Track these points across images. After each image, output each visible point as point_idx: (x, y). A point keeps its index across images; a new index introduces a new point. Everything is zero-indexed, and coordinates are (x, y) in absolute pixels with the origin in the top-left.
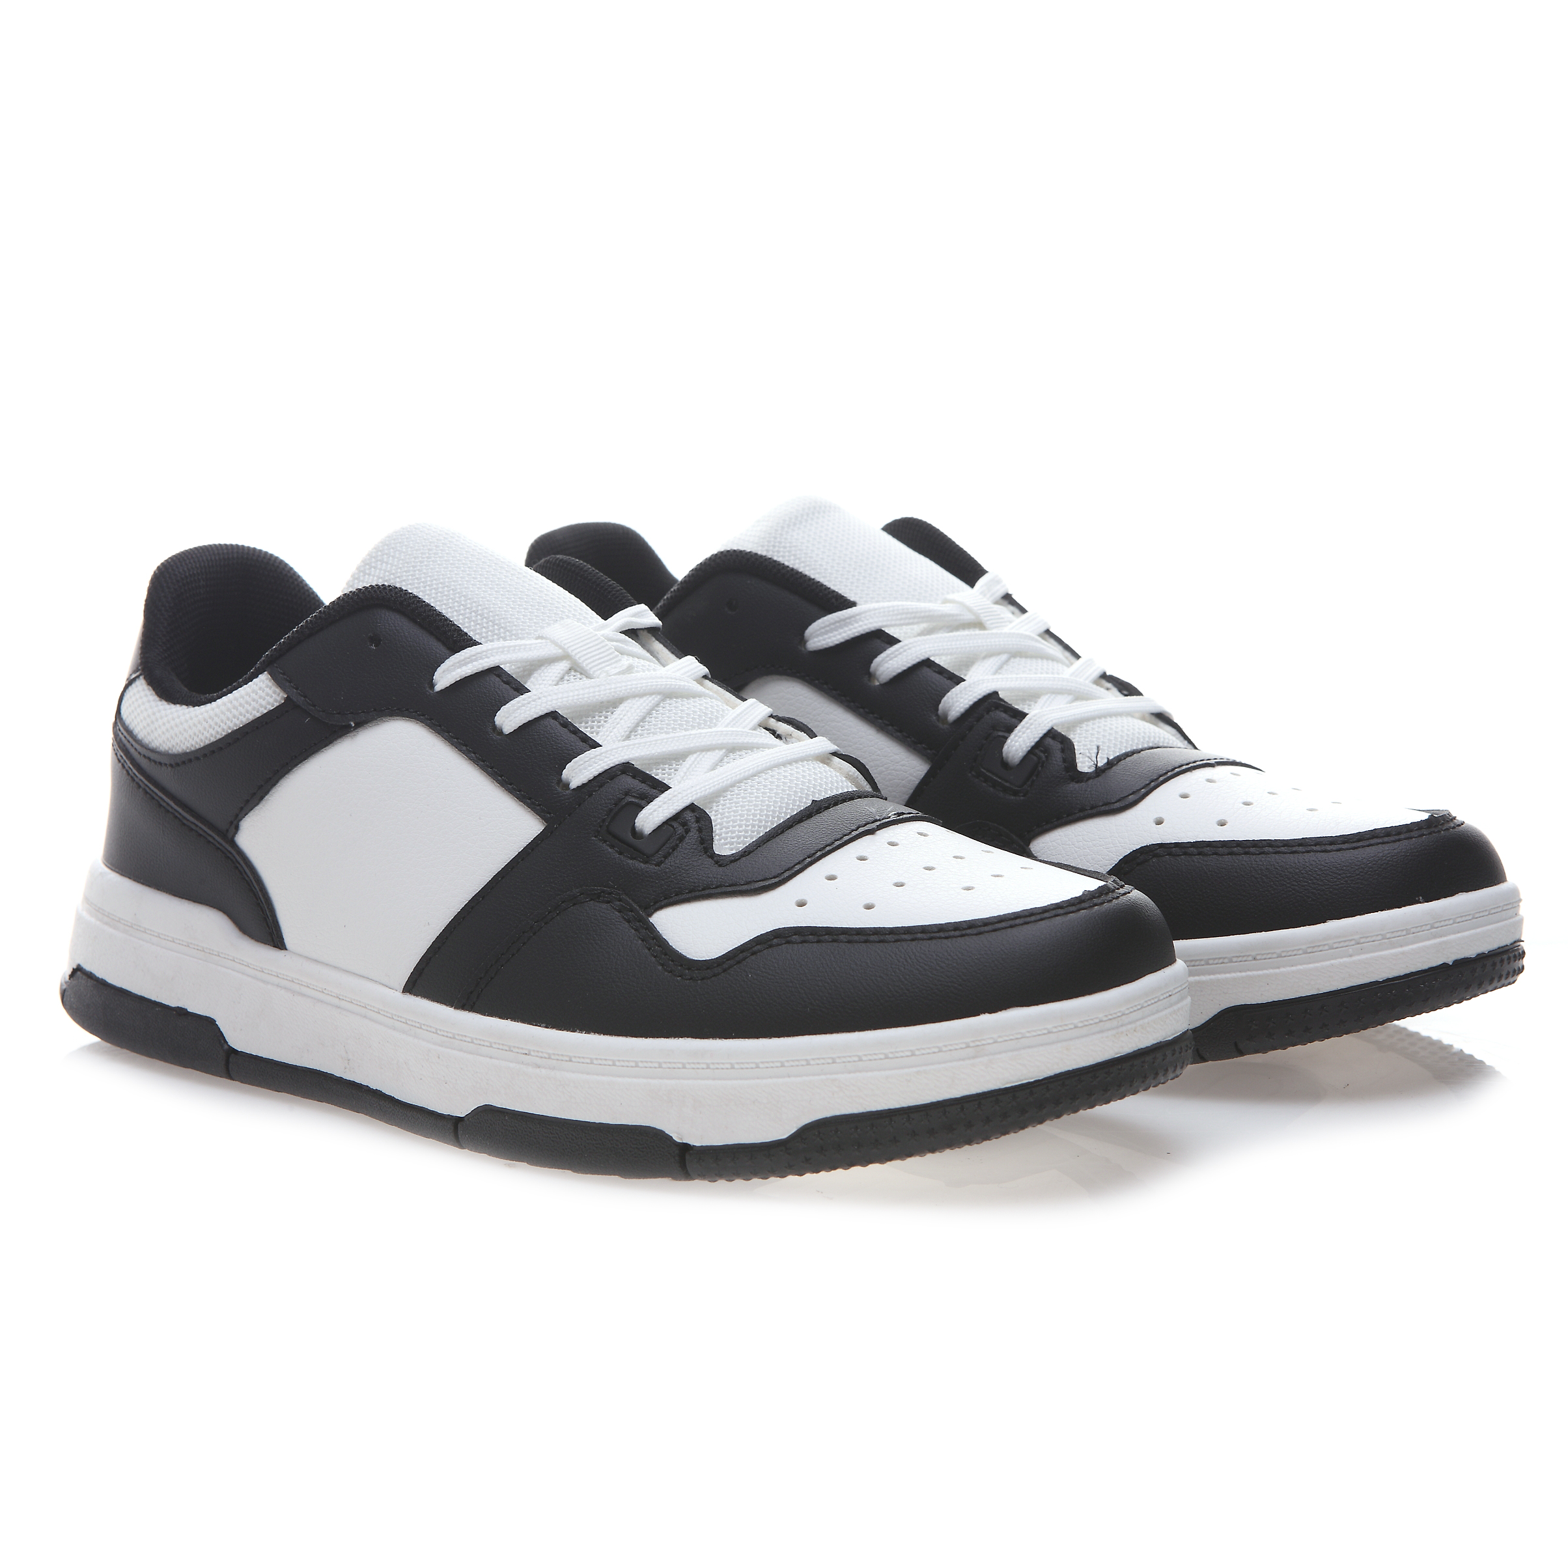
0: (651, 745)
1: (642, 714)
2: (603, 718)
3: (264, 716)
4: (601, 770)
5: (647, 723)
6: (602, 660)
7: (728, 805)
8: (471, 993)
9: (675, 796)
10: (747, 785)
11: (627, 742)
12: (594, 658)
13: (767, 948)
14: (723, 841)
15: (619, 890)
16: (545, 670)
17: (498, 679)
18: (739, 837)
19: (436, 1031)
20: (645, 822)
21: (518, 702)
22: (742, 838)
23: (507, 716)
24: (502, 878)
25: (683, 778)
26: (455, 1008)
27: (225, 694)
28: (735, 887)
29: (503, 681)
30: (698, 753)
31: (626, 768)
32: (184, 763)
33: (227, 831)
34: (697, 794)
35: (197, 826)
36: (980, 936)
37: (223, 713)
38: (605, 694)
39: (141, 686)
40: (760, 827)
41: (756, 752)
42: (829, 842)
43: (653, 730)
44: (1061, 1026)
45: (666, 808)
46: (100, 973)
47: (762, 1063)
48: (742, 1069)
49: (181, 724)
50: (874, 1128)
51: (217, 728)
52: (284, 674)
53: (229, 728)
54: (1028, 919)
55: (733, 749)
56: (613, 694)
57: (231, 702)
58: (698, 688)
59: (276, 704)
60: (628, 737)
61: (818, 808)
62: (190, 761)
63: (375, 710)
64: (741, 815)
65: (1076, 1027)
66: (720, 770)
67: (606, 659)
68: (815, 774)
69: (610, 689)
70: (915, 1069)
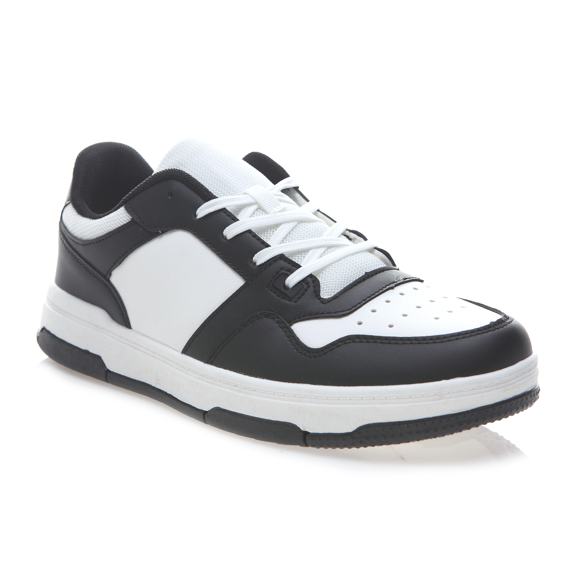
0: (293, 246)
1: (289, 231)
2: (272, 232)
3: (122, 226)
4: (270, 258)
5: (291, 235)
6: (272, 205)
7: (327, 274)
8: (211, 356)
9: (303, 270)
10: (336, 265)
11: (282, 244)
12: (269, 204)
13: (344, 344)
14: (324, 291)
15: (278, 313)
16: (247, 209)
17: (224, 214)
18: (332, 290)
19: (196, 372)
20: (289, 282)
21: (234, 225)
22: (333, 290)
23: (229, 231)
24: (225, 305)
25: (307, 261)
26: (204, 363)
27: (106, 215)
28: (330, 314)
29: (227, 215)
30: (314, 249)
31: (282, 257)
32: (88, 244)
33: (106, 275)
34: (313, 269)
35: (93, 272)
36: (442, 343)
37: (105, 223)
38: (272, 222)
39: (70, 207)
40: (341, 285)
41: (340, 248)
42: (373, 293)
43: (294, 238)
44: (479, 386)
45: (299, 276)
46: (53, 332)
47: (341, 397)
48: (332, 400)
49: (87, 227)
50: (392, 430)
51: (102, 230)
52: (131, 208)
53: (107, 230)
54: (465, 336)
55: (329, 247)
56: (276, 222)
57: (108, 219)
58: (314, 217)
59: (128, 221)
60: (283, 242)
61: (368, 276)
62: (90, 244)
63: (170, 226)
64: (333, 279)
65: (486, 387)
66: (324, 257)
67: (274, 204)
68: (367, 259)
69: (275, 219)
70: (411, 404)
